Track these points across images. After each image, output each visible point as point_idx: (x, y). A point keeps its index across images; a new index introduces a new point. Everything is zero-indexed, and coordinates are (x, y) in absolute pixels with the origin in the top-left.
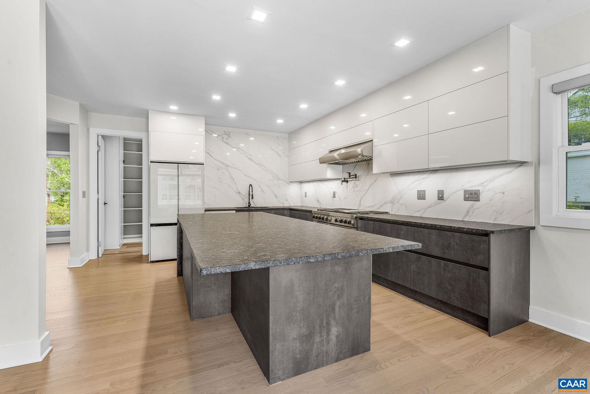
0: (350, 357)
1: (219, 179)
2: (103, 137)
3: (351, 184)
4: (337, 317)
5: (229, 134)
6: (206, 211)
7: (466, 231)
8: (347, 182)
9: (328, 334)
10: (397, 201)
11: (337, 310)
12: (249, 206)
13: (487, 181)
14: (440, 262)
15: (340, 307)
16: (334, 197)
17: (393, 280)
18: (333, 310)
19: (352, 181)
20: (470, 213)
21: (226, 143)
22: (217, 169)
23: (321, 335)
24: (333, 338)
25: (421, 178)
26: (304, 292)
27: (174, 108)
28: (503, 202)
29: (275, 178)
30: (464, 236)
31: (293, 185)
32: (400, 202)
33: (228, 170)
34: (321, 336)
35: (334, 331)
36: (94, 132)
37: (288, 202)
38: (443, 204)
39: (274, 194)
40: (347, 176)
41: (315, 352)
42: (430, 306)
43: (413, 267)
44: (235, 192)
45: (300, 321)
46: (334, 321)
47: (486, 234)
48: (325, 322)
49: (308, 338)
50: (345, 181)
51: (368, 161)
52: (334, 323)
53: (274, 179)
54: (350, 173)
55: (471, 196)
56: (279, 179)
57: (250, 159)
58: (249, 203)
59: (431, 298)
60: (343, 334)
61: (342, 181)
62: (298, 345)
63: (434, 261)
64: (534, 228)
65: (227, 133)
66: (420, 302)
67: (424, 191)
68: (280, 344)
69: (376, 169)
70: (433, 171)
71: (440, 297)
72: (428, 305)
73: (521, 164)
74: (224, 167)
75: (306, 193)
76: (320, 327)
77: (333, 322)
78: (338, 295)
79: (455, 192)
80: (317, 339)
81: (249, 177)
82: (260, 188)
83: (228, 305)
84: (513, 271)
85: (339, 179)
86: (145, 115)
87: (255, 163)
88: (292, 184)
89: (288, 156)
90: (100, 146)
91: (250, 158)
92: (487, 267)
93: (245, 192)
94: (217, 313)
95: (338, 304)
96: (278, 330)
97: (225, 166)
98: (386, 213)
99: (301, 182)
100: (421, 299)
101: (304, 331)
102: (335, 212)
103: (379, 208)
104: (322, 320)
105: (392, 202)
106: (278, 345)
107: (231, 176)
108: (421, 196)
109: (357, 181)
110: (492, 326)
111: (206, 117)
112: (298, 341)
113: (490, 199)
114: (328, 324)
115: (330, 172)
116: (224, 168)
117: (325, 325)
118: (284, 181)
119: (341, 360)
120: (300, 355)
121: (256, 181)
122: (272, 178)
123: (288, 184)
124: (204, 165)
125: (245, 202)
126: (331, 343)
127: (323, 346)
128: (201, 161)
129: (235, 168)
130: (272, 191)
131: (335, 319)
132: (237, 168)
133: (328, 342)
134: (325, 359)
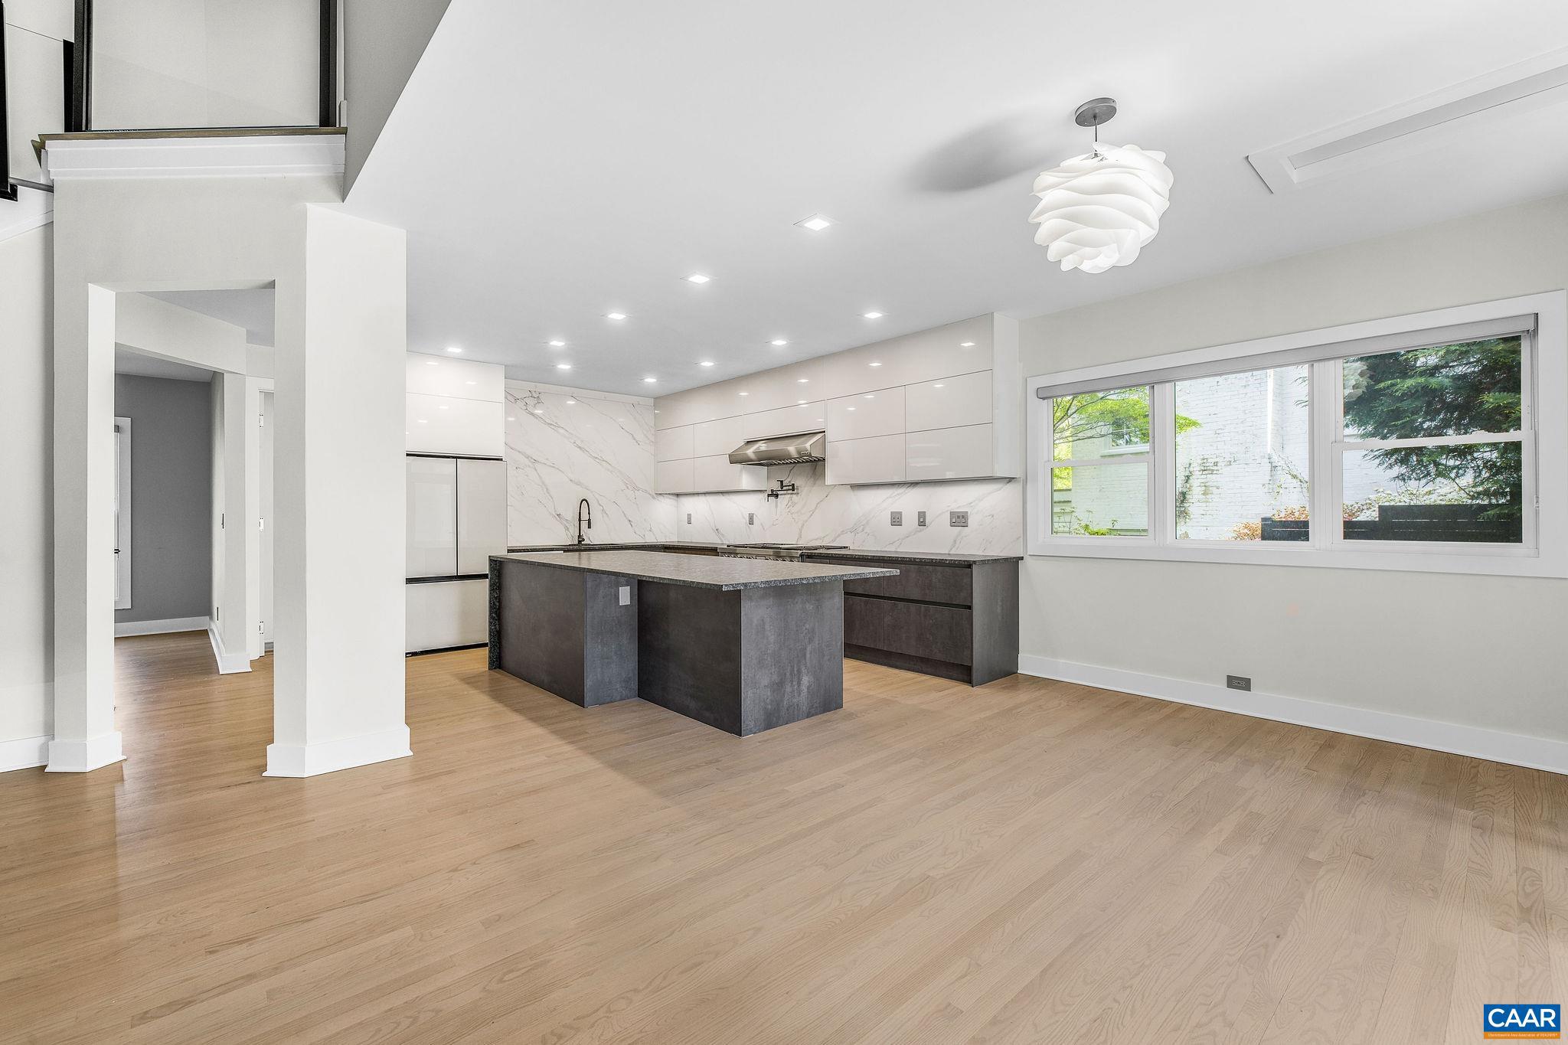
1: (518, 488)
3: (784, 499)
4: (808, 664)
5: (538, 397)
6: (509, 551)
7: (949, 563)
8: (777, 496)
9: (799, 684)
10: (861, 529)
11: (808, 656)
12: (580, 542)
13: (974, 501)
14: (920, 607)
15: (811, 653)
16: (751, 522)
17: (861, 643)
18: (804, 655)
19: (785, 494)
20: (958, 542)
21: (534, 414)
22: (515, 468)
24: (804, 688)
25: (896, 493)
27: (455, 350)
28: (993, 527)
29: (629, 485)
30: (947, 569)
31: (664, 501)
32: (865, 531)
33: (536, 470)
34: (792, 686)
35: (806, 680)
37: (654, 534)
38: (926, 531)
40: (776, 486)
41: (787, 704)
42: (909, 670)
43: (888, 620)
44: (550, 514)
45: (772, 666)
46: (805, 669)
47: (968, 565)
48: (795, 669)
49: (778, 686)
50: (774, 494)
51: (814, 465)
52: (805, 671)
53: (628, 488)
54: (782, 482)
55: (958, 520)
56: (636, 489)
57: (580, 447)
58: (579, 537)
59: (910, 657)
60: (814, 685)
61: (769, 495)
62: (769, 694)
63: (913, 607)
64: (1022, 558)
65: (534, 393)
66: (897, 667)
67: (900, 513)
69: (829, 479)
70: (912, 483)
71: (921, 654)
72: (906, 670)
73: (1010, 480)
74: (530, 464)
75: (689, 516)
76: (791, 674)
77: (803, 670)
78: (809, 638)
79: (940, 515)
80: (788, 689)
81: (578, 484)
82: (600, 505)
83: (635, 685)
84: (999, 610)
85: (760, 491)
88: (661, 498)
89: (654, 442)
91: (581, 445)
92: (969, 604)
93: (571, 514)
94: (619, 698)
95: (809, 648)
97: (530, 461)
98: (844, 547)
99: (678, 495)
100: (898, 664)
101: (775, 678)
102: (762, 548)
103: (833, 541)
104: (793, 667)
105: (854, 530)
107: (543, 483)
108: (896, 520)
109: (794, 496)
110: (976, 675)
111: (505, 366)
113: (981, 523)
114: (799, 671)
115: (746, 478)
116: (529, 466)
117: (796, 672)
118: (646, 491)
119: (813, 715)
120: (771, 705)
121: (592, 492)
122: (625, 487)
123: (653, 498)
124: (502, 460)
125: (569, 534)
126: (802, 695)
127: (794, 697)
128: (499, 454)
129: (550, 466)
130: (623, 512)
131: (806, 666)
132: (553, 466)
133: (799, 693)
134: (796, 713)
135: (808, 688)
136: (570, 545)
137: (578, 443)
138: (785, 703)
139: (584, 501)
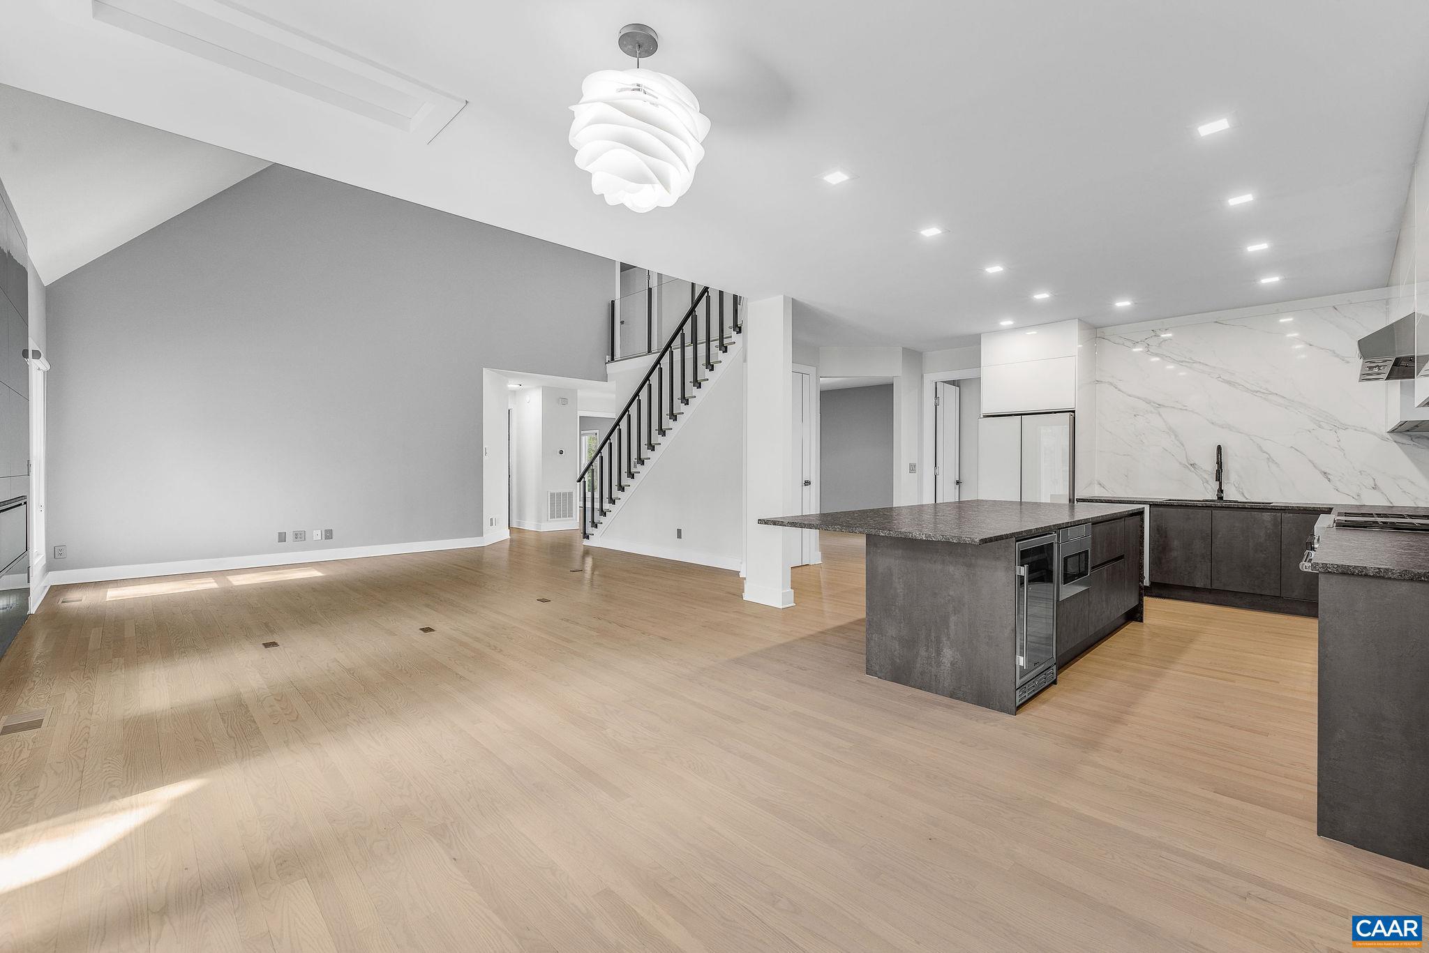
0: (974, 704)
1: (1137, 437)
2: (953, 383)
12: (1221, 498)
15: (957, 624)
18: (947, 624)
21: (1156, 355)
22: (1130, 417)
23: (928, 649)
24: (946, 662)
26: (905, 586)
29: (1322, 424)
33: (1160, 415)
36: (930, 379)
39: (1320, 470)
41: (920, 667)
46: (948, 641)
48: (934, 635)
56: (1339, 427)
57: (1229, 383)
60: (962, 664)
65: (1158, 332)
74: (1152, 409)
76: (926, 638)
81: (1224, 427)
82: (1263, 452)
86: (974, 342)
87: (1247, 390)
90: (938, 397)
91: (1230, 380)
97: (1154, 406)
107: (1170, 428)
111: (1079, 319)
112: (897, 643)
114: (938, 641)
116: (1151, 412)
117: (933, 638)
120: (900, 659)
121: (1250, 436)
122: (1313, 426)
124: (1074, 412)
125: (1210, 487)
126: (942, 667)
127: (930, 665)
128: (1070, 406)
129: (1181, 409)
130: (1310, 461)
131: (949, 638)
132: (1185, 408)
133: (939, 664)
134: (934, 683)
135: (952, 664)
136: (1204, 501)
137: (1228, 378)
138: (918, 665)
139: (1219, 448)
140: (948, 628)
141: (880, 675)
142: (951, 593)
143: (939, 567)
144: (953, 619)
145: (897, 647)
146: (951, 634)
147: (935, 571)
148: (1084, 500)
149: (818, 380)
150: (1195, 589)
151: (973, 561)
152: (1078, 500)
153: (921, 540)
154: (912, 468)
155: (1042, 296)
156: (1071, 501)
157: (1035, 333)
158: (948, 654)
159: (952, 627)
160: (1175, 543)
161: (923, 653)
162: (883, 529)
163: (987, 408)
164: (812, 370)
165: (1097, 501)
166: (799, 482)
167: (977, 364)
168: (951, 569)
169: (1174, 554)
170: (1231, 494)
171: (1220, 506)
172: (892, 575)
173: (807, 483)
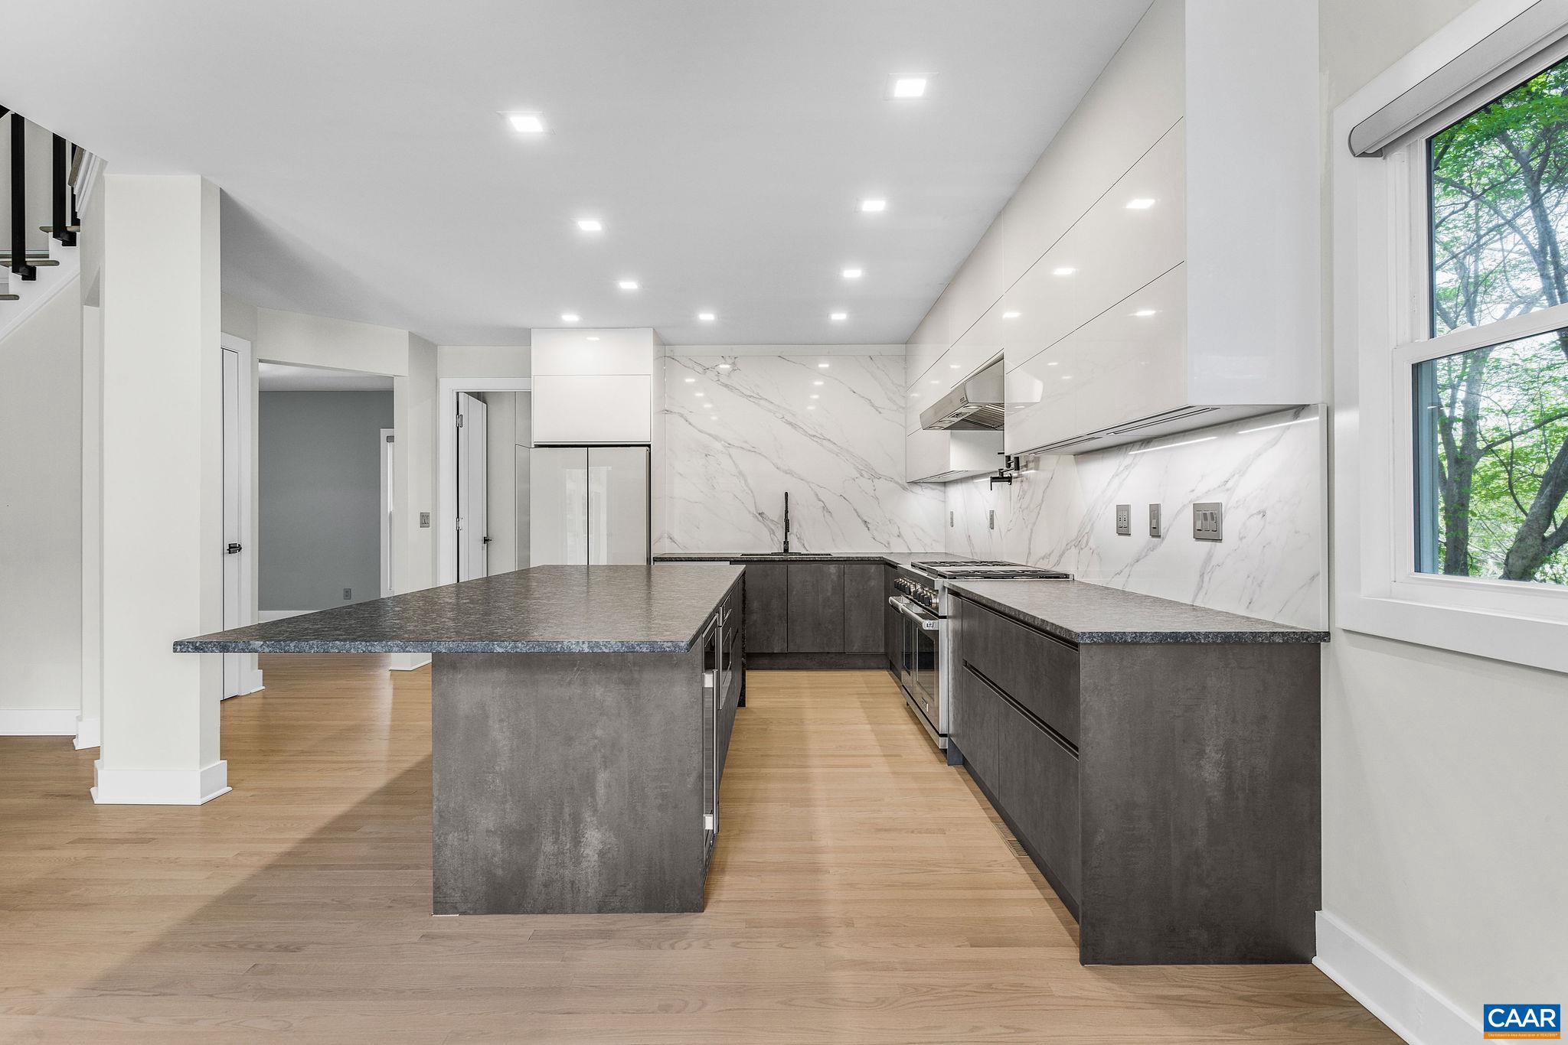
0: (640, 912)
1: (708, 480)
3: (1016, 485)
4: (600, 806)
5: (734, 364)
9: (577, 841)
10: (1085, 541)
12: (786, 550)
13: (1234, 475)
15: (609, 785)
16: (991, 525)
18: (591, 790)
19: (1016, 477)
21: (726, 386)
22: (704, 455)
23: (557, 839)
24: (590, 853)
25: (1122, 467)
26: (513, 734)
27: (570, 318)
28: (1264, 547)
29: (864, 473)
31: (921, 492)
32: (1089, 546)
33: (731, 457)
34: (558, 843)
36: (449, 386)
38: (1167, 552)
39: (862, 519)
41: (543, 874)
44: (750, 512)
45: (505, 797)
46: (593, 816)
48: (567, 813)
49: (521, 837)
52: (593, 819)
53: (861, 475)
55: (1206, 526)
56: (875, 476)
57: (790, 424)
58: (786, 543)
60: (618, 851)
64: (1325, 637)
65: (728, 360)
67: (1128, 509)
68: (456, 834)
69: (1008, 443)
74: (723, 449)
75: (953, 513)
76: (555, 820)
77: (588, 816)
78: (605, 757)
79: (1179, 513)
81: (788, 472)
82: (820, 500)
86: (523, 337)
87: (806, 433)
88: (917, 489)
89: (904, 408)
90: (462, 415)
91: (792, 421)
92: (1076, 742)
93: (774, 513)
96: (452, 805)
97: (724, 445)
99: (945, 484)
101: (513, 820)
104: (560, 807)
105: (1078, 543)
106: (451, 835)
107: (740, 472)
108: (1123, 522)
109: (1024, 479)
111: (655, 329)
112: (498, 840)
113: (1240, 533)
114: (577, 819)
116: (722, 453)
117: (567, 818)
118: (892, 479)
119: (613, 911)
120: (503, 869)
121: (808, 483)
122: (856, 474)
123: (904, 488)
124: (649, 446)
125: (776, 539)
126: (584, 864)
127: (563, 865)
128: (643, 438)
129: (749, 451)
130: (855, 510)
131: (596, 810)
132: (753, 449)
133: (577, 860)
134: (568, 896)
135: (602, 854)
136: (772, 554)
137: (790, 419)
138: (539, 872)
139: (786, 494)
140: (593, 796)
141: (463, 908)
142: (599, 732)
143: (576, 690)
144: (602, 777)
145: (499, 847)
146: (600, 802)
147: (570, 698)
148: (662, 560)
149: (254, 369)
150: (771, 655)
151: (636, 676)
152: (656, 560)
153: (581, 653)
154: (425, 520)
155: (628, 285)
156: (649, 560)
157: (597, 339)
158: (594, 839)
159: (601, 790)
160: (755, 604)
161: (548, 847)
162: (500, 639)
163: (539, 435)
164: (243, 346)
165: (670, 560)
166: (217, 547)
167: (527, 374)
168: (598, 692)
169: (754, 617)
170: (795, 547)
171: (785, 560)
172: (487, 717)
173: (234, 548)
